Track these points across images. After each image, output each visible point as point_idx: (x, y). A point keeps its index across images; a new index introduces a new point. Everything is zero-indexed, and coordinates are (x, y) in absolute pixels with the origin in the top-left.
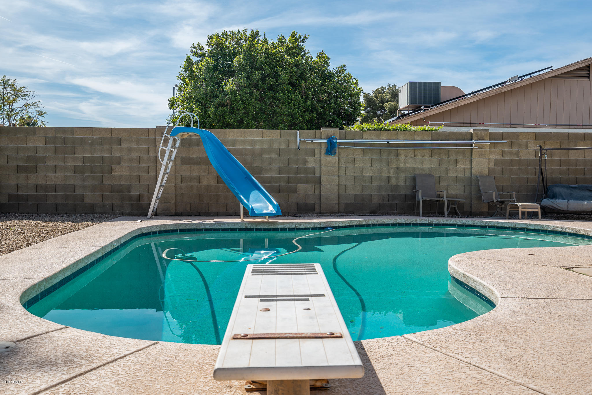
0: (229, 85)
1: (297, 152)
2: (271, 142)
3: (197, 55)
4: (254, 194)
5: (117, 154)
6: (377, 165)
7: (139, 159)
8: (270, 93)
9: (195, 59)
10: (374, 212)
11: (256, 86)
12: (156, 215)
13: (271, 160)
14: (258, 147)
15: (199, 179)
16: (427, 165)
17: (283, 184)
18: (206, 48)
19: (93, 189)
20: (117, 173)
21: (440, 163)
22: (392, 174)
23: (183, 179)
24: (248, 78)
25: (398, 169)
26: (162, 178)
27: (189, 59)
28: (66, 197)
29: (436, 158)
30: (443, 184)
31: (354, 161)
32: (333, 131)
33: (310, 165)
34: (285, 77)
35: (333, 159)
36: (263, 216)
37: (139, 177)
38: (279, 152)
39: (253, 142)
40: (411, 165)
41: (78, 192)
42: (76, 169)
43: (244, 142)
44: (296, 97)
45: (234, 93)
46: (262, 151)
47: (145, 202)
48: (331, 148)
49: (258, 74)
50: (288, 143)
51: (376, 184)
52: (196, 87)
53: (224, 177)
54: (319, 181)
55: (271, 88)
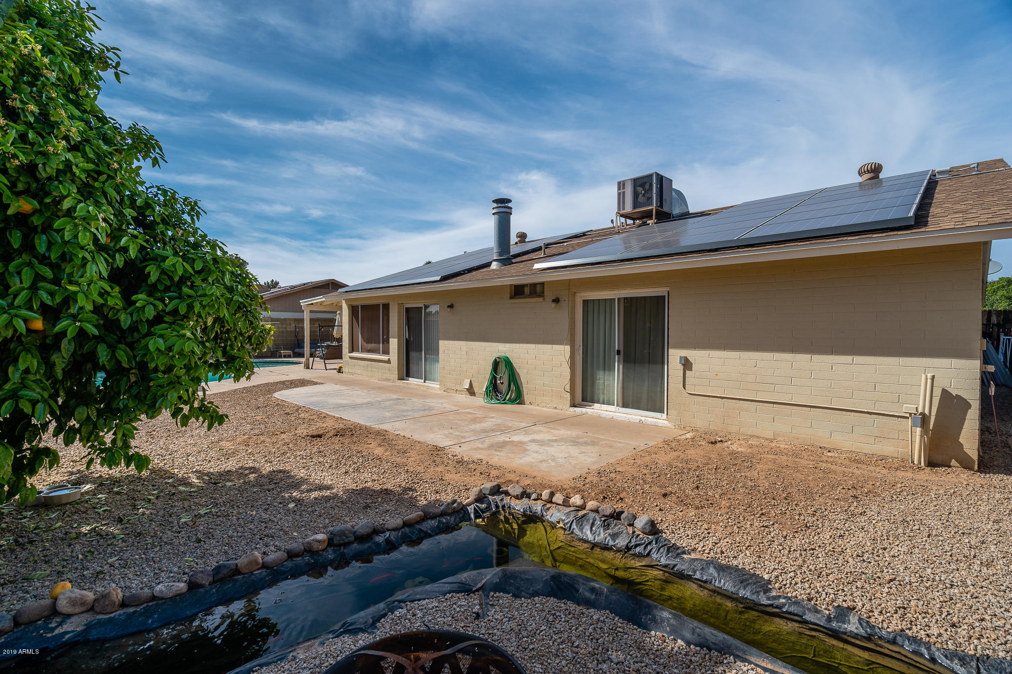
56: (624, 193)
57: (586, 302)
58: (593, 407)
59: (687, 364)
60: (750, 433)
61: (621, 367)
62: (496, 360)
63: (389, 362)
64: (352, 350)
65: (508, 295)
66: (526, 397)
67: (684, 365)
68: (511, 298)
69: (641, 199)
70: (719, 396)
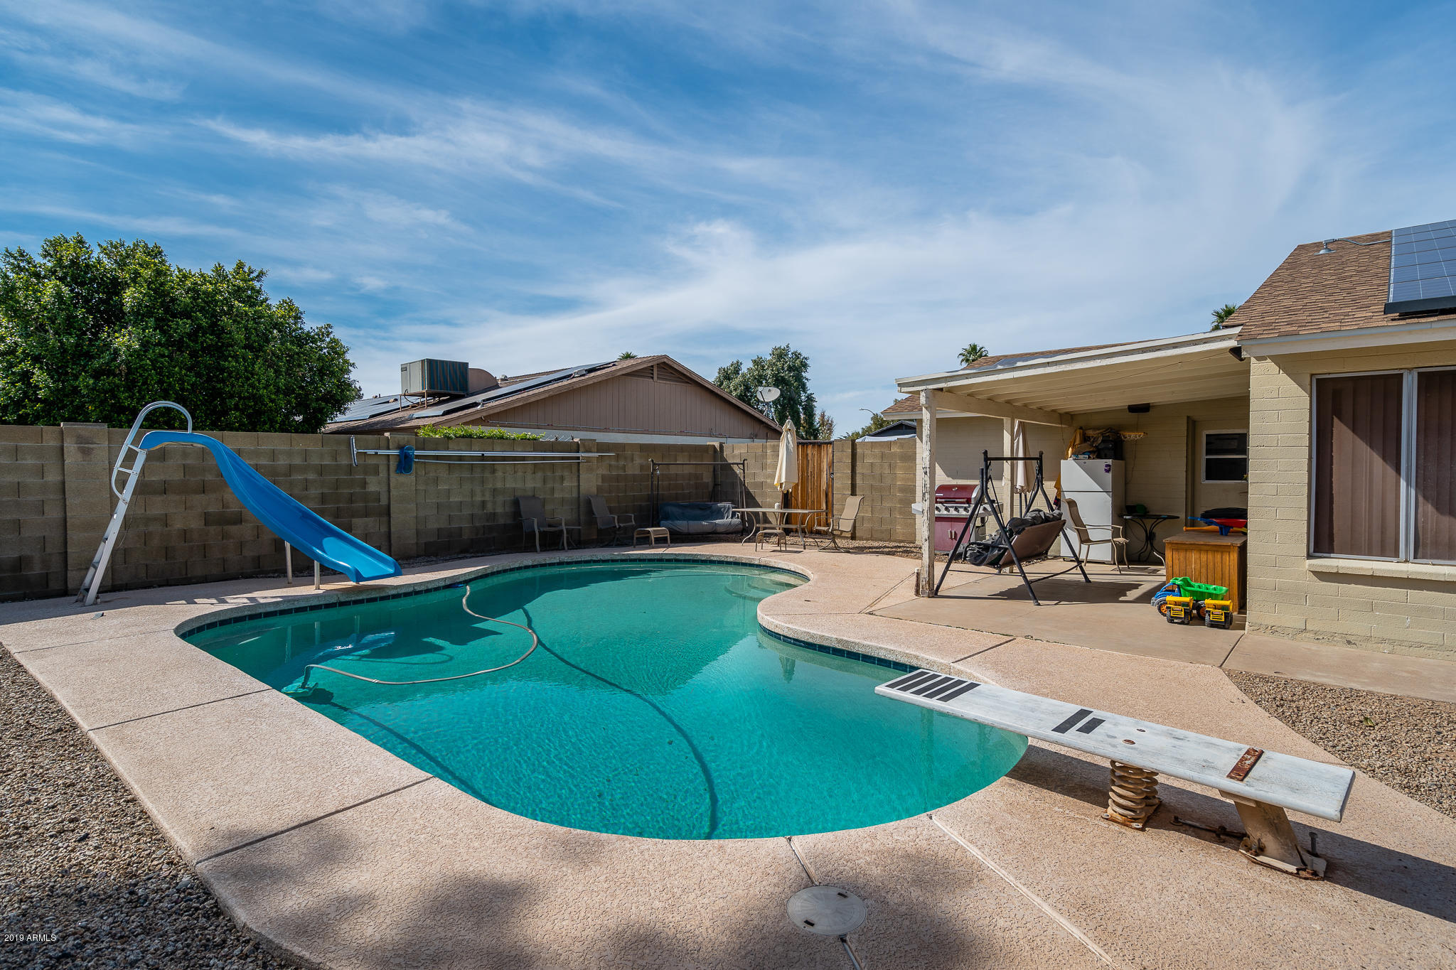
0: (121, 339)
1: (351, 469)
2: (306, 454)
6: (467, 486)
7: (18, 488)
13: (307, 482)
14: (282, 461)
15: (165, 520)
16: (530, 485)
21: (544, 481)
22: (488, 497)
24: (159, 329)
25: (495, 492)
29: (539, 475)
33: (372, 488)
35: (408, 479)
37: (17, 523)
38: (321, 470)
39: (274, 454)
40: (510, 484)
45: (135, 354)
46: (291, 469)
47: (36, 570)
48: (405, 463)
50: (335, 456)
51: (466, 512)
54: (387, 512)
55: (208, 350)
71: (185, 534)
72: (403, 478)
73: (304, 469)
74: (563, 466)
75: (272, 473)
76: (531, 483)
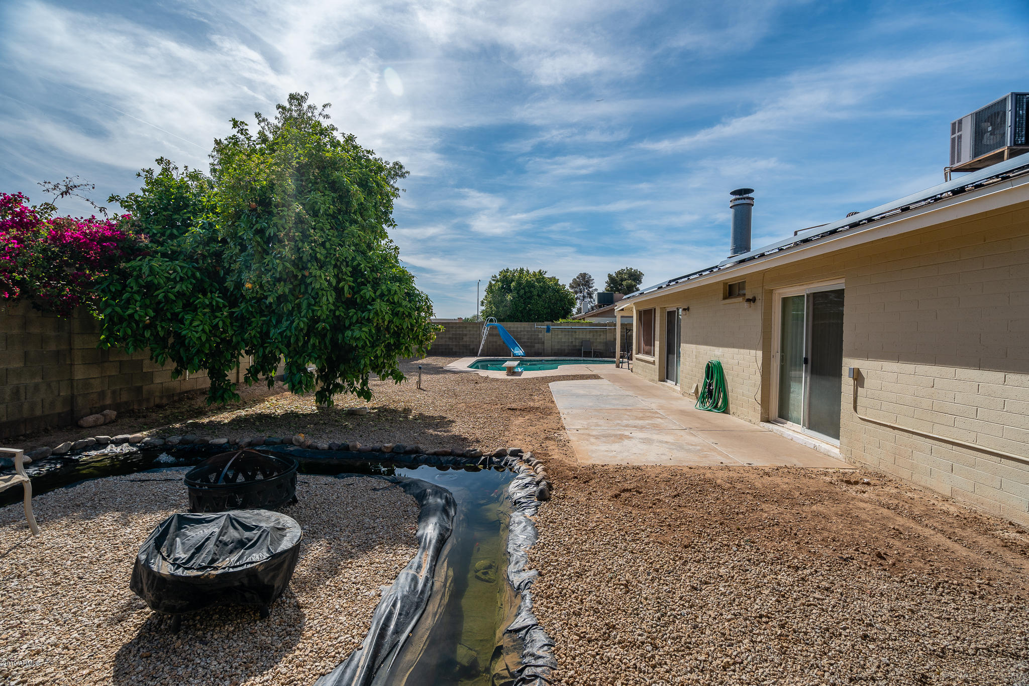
0: (509, 297)
1: (535, 331)
2: (524, 328)
3: (494, 280)
4: (516, 348)
5: (465, 332)
6: (567, 337)
7: (473, 334)
8: (528, 300)
9: (493, 282)
10: (565, 356)
11: (522, 297)
12: (481, 356)
13: (524, 335)
14: (519, 329)
15: (496, 342)
16: (588, 337)
17: (529, 344)
18: (498, 277)
19: (456, 346)
20: (465, 339)
21: (593, 336)
22: (573, 340)
23: (490, 342)
24: (518, 293)
25: (576, 338)
26: (483, 342)
27: (490, 283)
28: (446, 349)
29: (592, 334)
30: (595, 344)
31: (558, 335)
32: (550, 323)
33: (540, 336)
34: (535, 293)
35: (549, 334)
36: (519, 356)
37: (473, 341)
38: (528, 332)
39: (517, 328)
40: (581, 336)
41: (451, 347)
42: (450, 338)
43: (514, 327)
44: (541, 303)
45: (511, 301)
46: (521, 331)
47: (475, 351)
48: (548, 330)
49: (522, 292)
50: (531, 328)
51: (566, 344)
52: (493, 297)
53: (506, 342)
54: (543, 343)
55: (528, 298)
56: (960, 137)
57: (785, 301)
58: (785, 425)
59: (858, 378)
60: (923, 484)
61: (808, 378)
62: (708, 364)
63: (654, 363)
64: (638, 352)
65: (722, 295)
66: (732, 407)
67: (855, 379)
68: (725, 298)
69: (987, 139)
70: (889, 424)
71: (499, 345)
72: (548, 334)
73: (524, 331)
74: (601, 331)
75: (510, 332)
76: (589, 336)
